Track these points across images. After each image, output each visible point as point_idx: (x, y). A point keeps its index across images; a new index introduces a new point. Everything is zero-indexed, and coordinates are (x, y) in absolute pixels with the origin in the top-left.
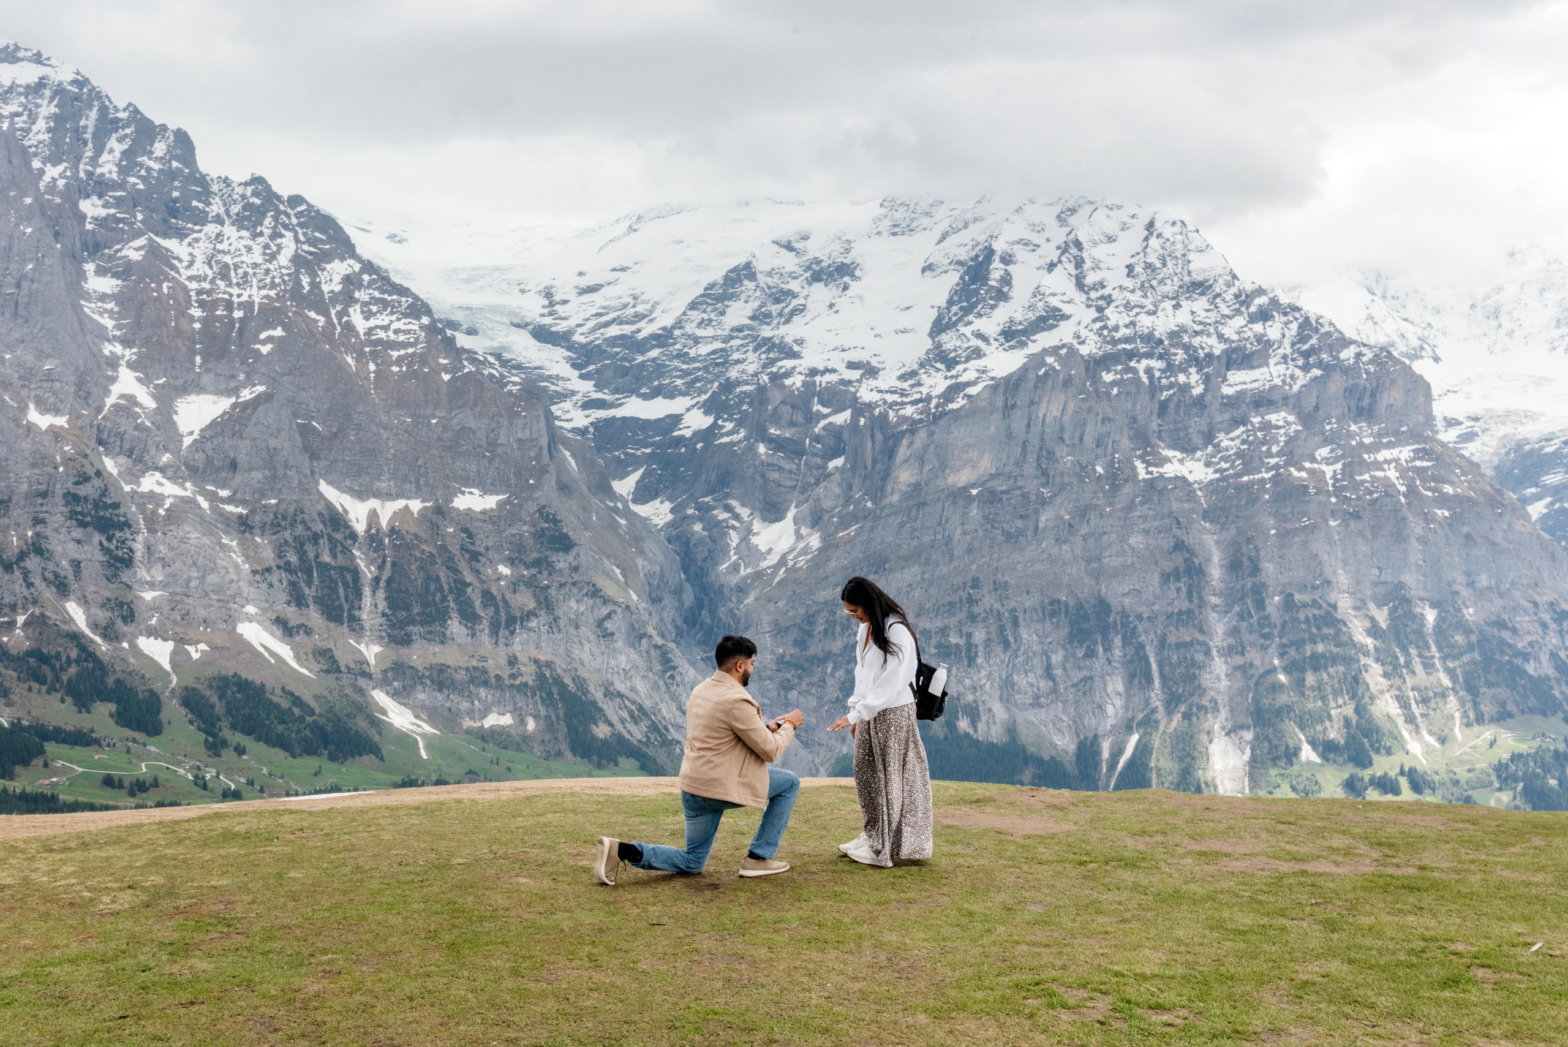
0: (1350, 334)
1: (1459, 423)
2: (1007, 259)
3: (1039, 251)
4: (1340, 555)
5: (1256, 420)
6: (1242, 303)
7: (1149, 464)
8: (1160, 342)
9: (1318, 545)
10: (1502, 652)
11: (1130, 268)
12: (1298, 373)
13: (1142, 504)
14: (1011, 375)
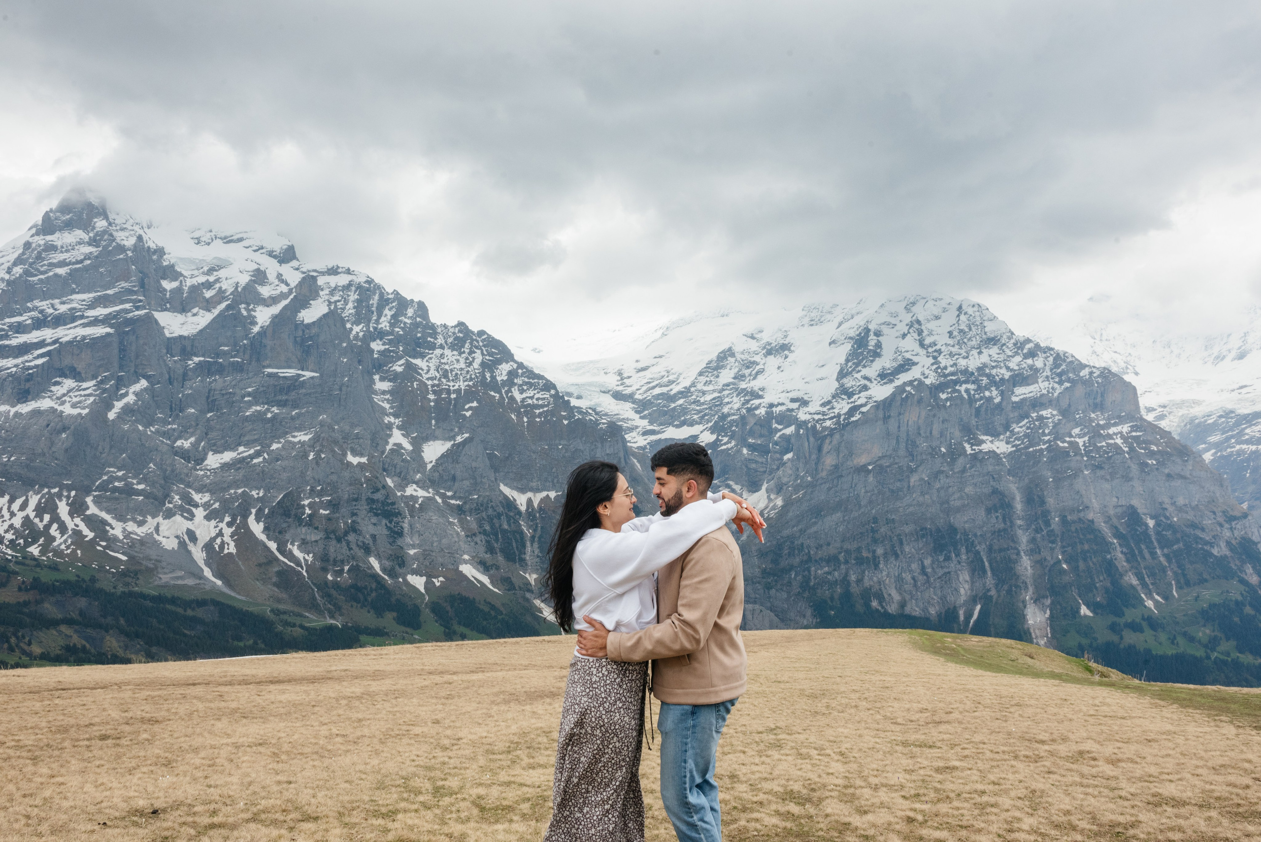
0: (1084, 361)
1: (1155, 410)
2: (878, 334)
3: (896, 328)
4: (1093, 491)
5: (1034, 415)
6: (1018, 348)
7: (972, 445)
8: (973, 374)
9: (1079, 484)
10: (1197, 543)
11: (950, 333)
12: (1056, 386)
13: (971, 468)
14: (886, 399)
